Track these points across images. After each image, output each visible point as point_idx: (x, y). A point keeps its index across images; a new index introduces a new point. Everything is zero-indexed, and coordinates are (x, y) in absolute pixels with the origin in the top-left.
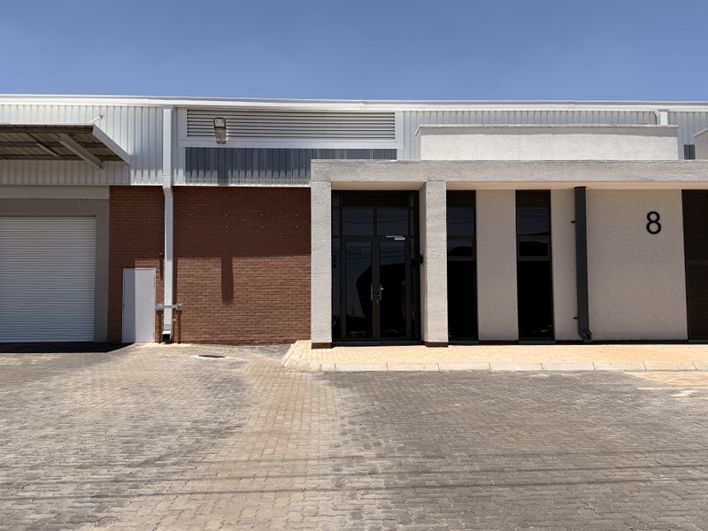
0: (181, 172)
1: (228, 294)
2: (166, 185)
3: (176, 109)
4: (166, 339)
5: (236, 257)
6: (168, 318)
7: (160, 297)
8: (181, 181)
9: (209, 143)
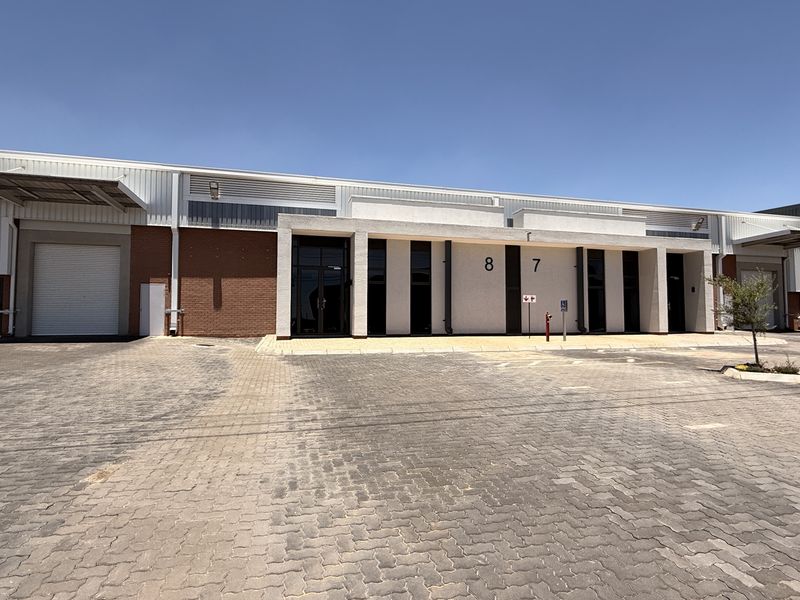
0: (185, 218)
1: (218, 303)
2: (174, 226)
3: (182, 174)
4: (173, 333)
5: (226, 277)
6: (174, 319)
7: (168, 305)
8: (185, 224)
9: (207, 198)
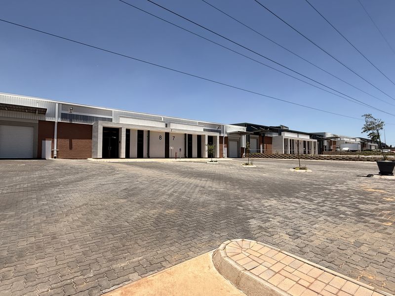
0: (60, 119)
1: (71, 148)
2: (56, 121)
3: (59, 103)
4: (55, 158)
5: (74, 139)
6: (55, 153)
7: (53, 147)
8: (60, 121)
9: (68, 112)
